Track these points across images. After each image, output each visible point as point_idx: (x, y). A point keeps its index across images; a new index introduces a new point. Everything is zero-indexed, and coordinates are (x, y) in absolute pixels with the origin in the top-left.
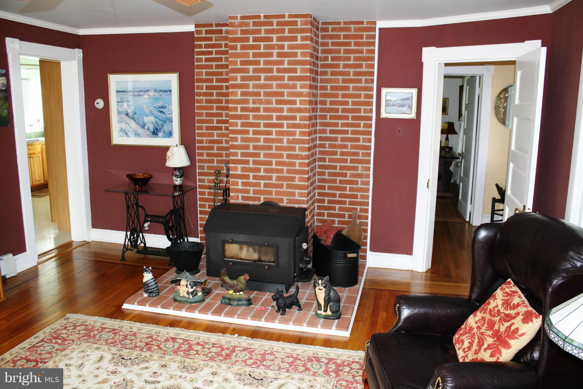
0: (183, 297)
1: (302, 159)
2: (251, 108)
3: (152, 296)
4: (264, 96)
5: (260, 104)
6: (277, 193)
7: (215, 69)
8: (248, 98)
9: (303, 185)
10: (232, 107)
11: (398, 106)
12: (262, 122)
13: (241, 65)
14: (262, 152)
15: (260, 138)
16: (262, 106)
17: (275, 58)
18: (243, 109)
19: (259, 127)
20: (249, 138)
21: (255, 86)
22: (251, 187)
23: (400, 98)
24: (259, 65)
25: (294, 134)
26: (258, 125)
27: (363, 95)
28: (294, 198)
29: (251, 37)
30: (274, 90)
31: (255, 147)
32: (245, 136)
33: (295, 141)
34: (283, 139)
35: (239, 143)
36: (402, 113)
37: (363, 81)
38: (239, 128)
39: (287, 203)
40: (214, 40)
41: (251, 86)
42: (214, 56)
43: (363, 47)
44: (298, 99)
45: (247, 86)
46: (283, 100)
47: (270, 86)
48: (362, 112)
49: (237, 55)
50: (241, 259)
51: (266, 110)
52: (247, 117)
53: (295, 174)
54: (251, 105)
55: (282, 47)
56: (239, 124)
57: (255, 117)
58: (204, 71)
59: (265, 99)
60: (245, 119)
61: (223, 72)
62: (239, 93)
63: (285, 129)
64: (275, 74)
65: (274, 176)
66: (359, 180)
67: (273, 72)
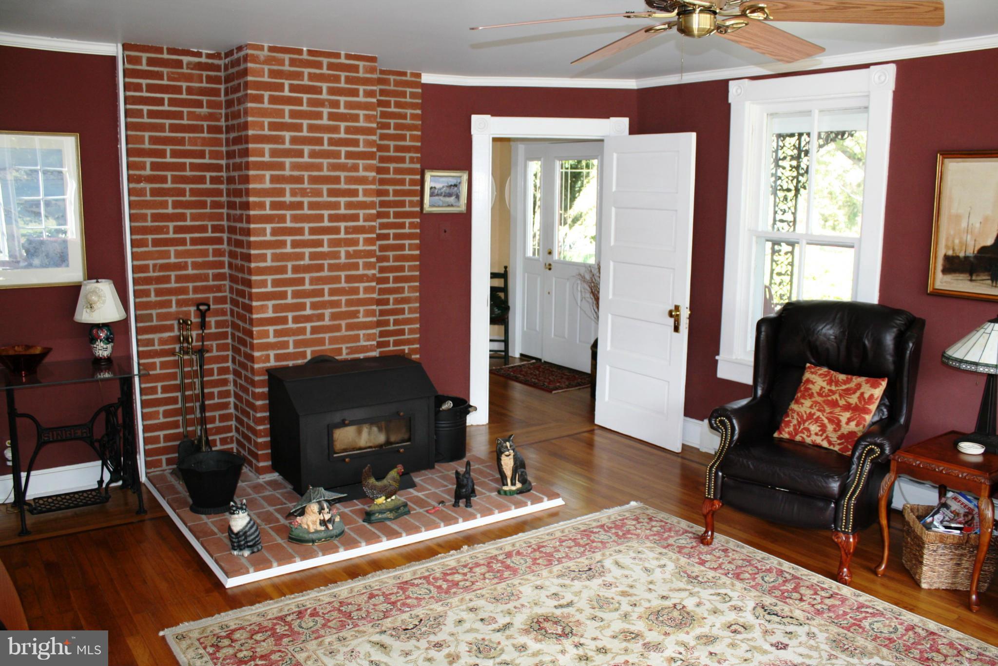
0: (317, 532)
1: (368, 281)
2: (288, 203)
3: (258, 551)
4: (309, 183)
5: (303, 196)
6: (333, 340)
7: (169, 132)
8: (283, 186)
9: (371, 322)
10: (255, 203)
11: (444, 196)
12: (306, 226)
13: (270, 129)
14: (307, 276)
15: (304, 254)
16: (306, 200)
17: (325, 121)
18: (275, 206)
19: (303, 234)
20: (287, 254)
21: (295, 167)
22: (290, 336)
23: (446, 185)
24: (301, 130)
25: (355, 242)
26: (300, 231)
27: (407, 180)
28: (358, 344)
29: (287, 83)
30: (325, 173)
31: (296, 269)
32: (278, 251)
33: (358, 254)
34: (339, 252)
35: (269, 263)
36: (449, 206)
37: (407, 160)
38: (269, 238)
39: (347, 354)
40: (165, 77)
41: (287, 166)
42: (166, 108)
43: (406, 109)
44: (361, 188)
45: (281, 166)
46: (339, 190)
47: (319, 167)
48: (407, 206)
49: (264, 113)
50: (360, 449)
51: (312, 206)
52: (282, 219)
53: (358, 306)
54: (288, 199)
55: (336, 104)
56: (268, 231)
57: (295, 219)
58: (147, 135)
59: (311, 189)
60: (278, 223)
61: (184, 138)
62: (268, 178)
63: (342, 235)
64: (326, 147)
65: (327, 312)
66: (406, 306)
67: (322, 144)
